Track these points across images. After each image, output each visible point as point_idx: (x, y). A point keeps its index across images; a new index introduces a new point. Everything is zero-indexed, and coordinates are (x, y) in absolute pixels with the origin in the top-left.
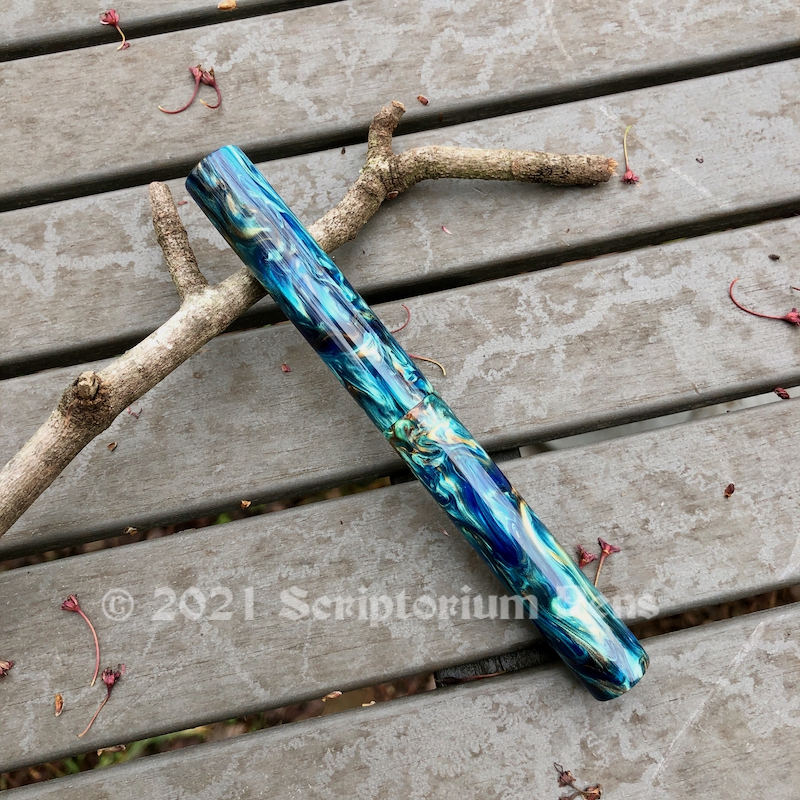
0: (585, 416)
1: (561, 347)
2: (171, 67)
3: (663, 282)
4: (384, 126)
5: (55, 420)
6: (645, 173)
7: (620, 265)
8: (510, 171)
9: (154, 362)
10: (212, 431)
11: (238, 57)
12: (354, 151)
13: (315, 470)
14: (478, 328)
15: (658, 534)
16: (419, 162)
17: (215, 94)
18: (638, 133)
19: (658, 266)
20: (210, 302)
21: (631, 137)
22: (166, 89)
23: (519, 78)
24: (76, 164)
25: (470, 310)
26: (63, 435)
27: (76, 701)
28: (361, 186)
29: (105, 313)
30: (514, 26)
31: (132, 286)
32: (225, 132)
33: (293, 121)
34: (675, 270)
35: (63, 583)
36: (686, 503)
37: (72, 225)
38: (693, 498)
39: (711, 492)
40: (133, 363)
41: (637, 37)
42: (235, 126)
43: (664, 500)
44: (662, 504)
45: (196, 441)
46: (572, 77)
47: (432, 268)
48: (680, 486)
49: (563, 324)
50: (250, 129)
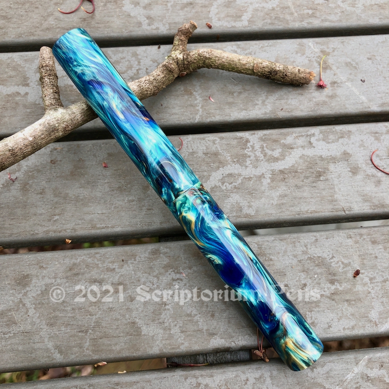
0: (277, 217)
1: (268, 175)
3: (333, 146)
4: (184, 34)
6: (331, 83)
7: (309, 133)
8: (253, 70)
9: (20, 147)
10: (56, 196)
12: (165, 48)
13: (113, 227)
14: (221, 158)
16: (200, 57)
17: (91, 6)
18: (329, 61)
19: (331, 137)
20: (60, 116)
21: (325, 62)
23: (266, 21)
24: (6, 33)
25: (219, 147)
28: (164, 66)
29: (6, 119)
31: (25, 106)
32: (93, 28)
34: (341, 140)
36: (330, 277)
38: (334, 275)
39: (345, 273)
40: (6, 145)
41: (336, 8)
42: (100, 26)
43: (317, 274)
44: (316, 276)
45: (45, 200)
46: (296, 25)
47: (200, 120)
48: (328, 267)
49: (271, 162)
50: (108, 28)
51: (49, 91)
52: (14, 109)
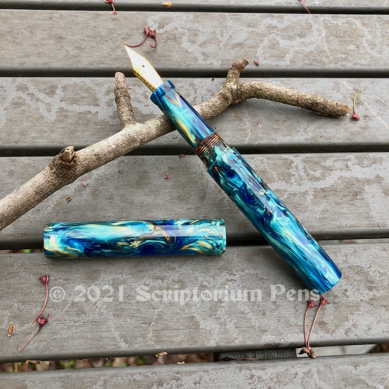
0: (320, 230)
1: (311, 192)
2: (135, 26)
3: (367, 170)
4: (237, 69)
5: (46, 171)
6: (363, 117)
7: (346, 158)
8: (297, 101)
9: (104, 152)
10: (123, 201)
11: (168, 28)
12: (217, 80)
14: (269, 176)
15: (351, 298)
16: (252, 88)
17: (154, 42)
18: (361, 97)
19: (365, 162)
20: (138, 129)
21: (358, 99)
22: (130, 35)
23: (305, 62)
24: (79, 61)
25: (266, 166)
26: (49, 180)
27: (20, 330)
28: (220, 94)
29: (79, 134)
30: (305, 38)
31: (96, 123)
32: (156, 60)
33: (190, 61)
34: (374, 165)
35: (27, 265)
36: (368, 284)
37: (71, 89)
38: (372, 282)
39: (382, 281)
40: (93, 150)
41: (365, 54)
42: (162, 59)
43: (357, 281)
44: (356, 283)
45: (113, 205)
46: (331, 66)
47: (250, 142)
48: (366, 275)
49: (314, 181)
50: (168, 61)
51: (125, 109)
52: (86, 125)
